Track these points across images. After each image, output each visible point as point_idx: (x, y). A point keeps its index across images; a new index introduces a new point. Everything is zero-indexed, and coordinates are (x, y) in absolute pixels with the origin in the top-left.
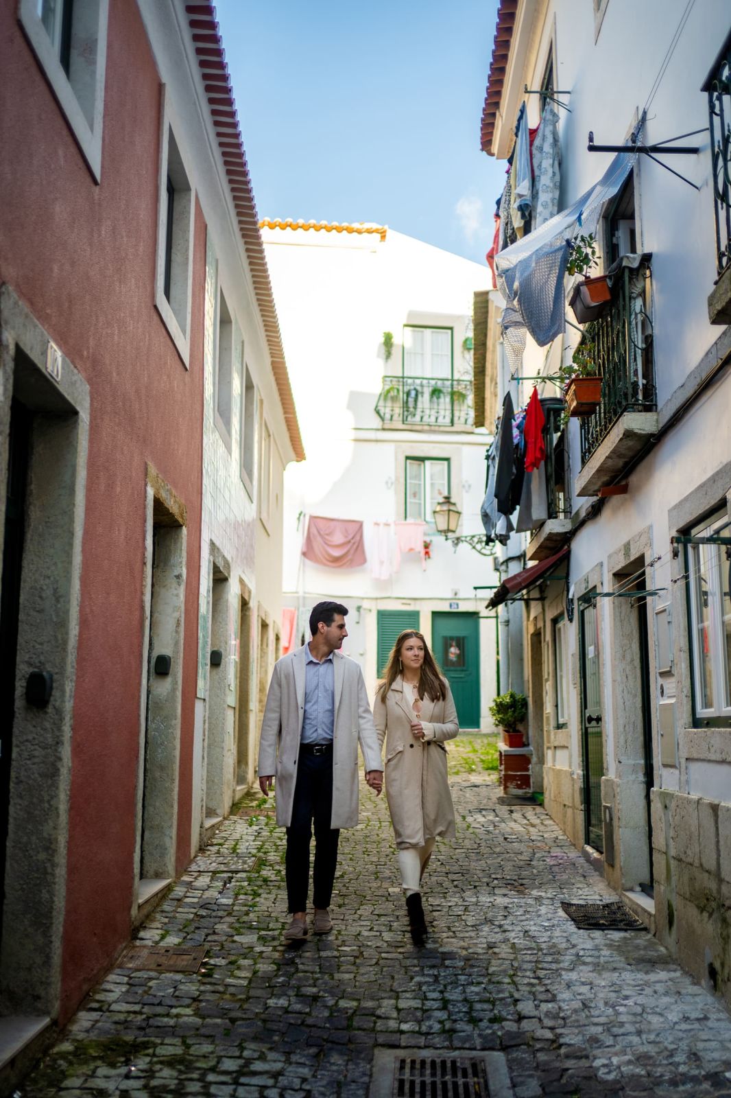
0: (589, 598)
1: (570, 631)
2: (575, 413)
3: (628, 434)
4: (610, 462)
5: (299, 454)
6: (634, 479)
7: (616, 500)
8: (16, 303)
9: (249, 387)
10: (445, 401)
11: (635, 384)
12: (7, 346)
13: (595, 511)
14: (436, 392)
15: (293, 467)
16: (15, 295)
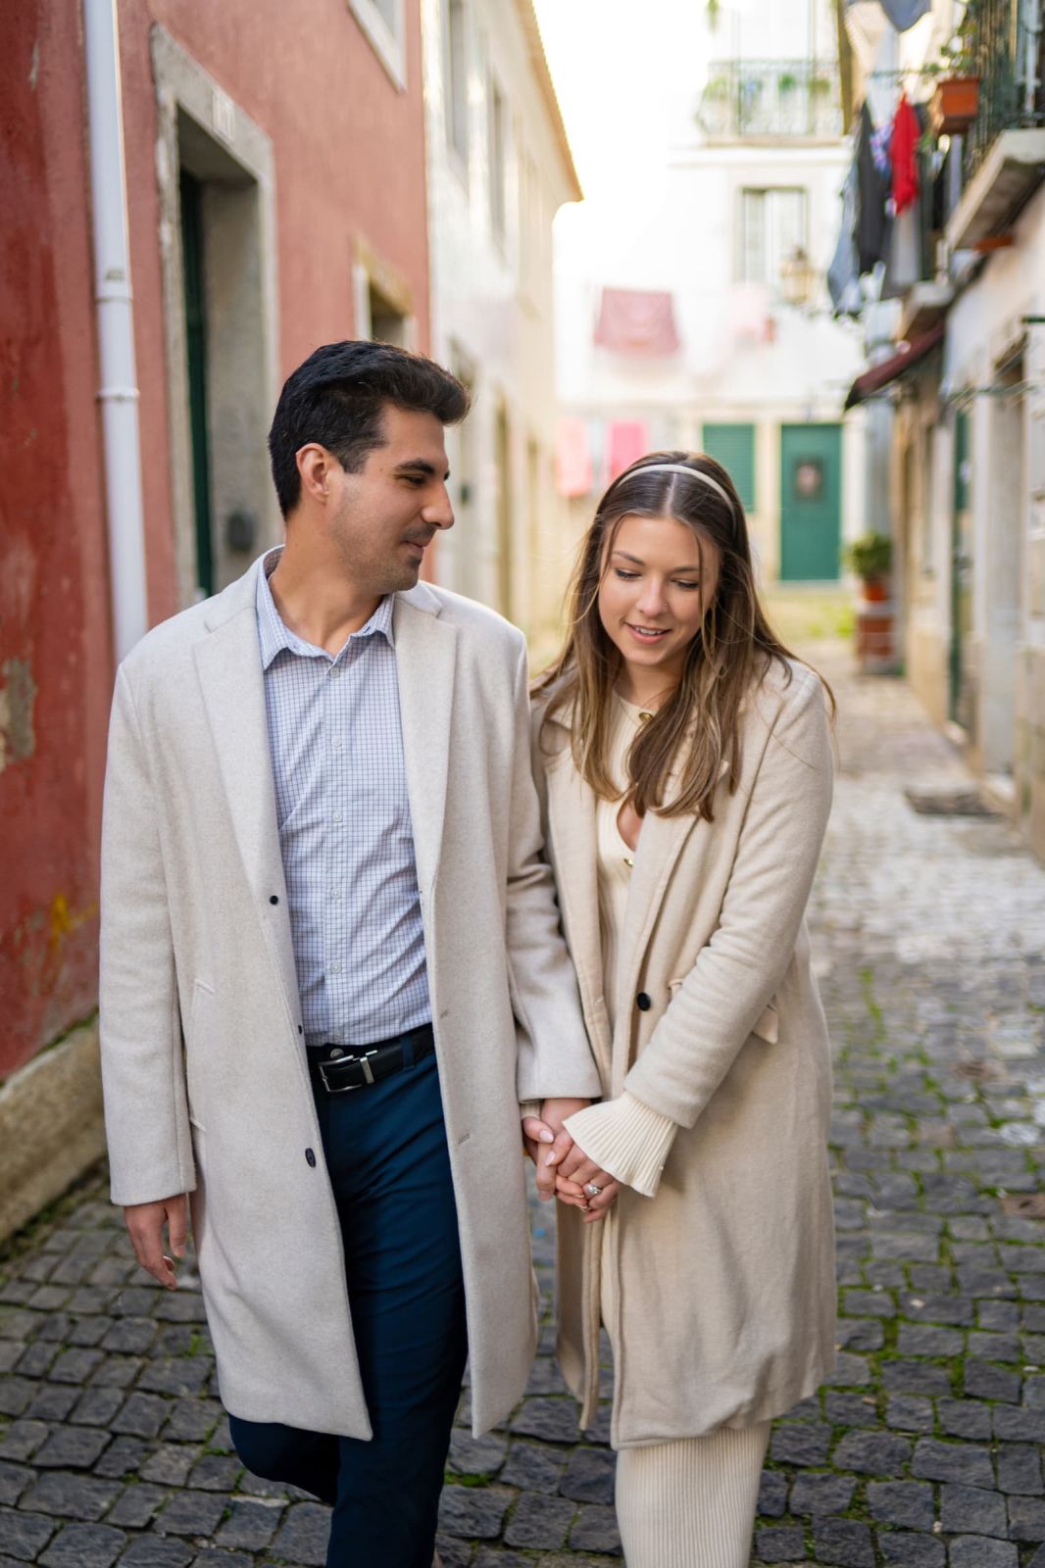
0: (968, 393)
1: (944, 442)
2: (946, 130)
3: (1009, 164)
4: (990, 205)
5: (577, 194)
6: (1023, 226)
7: (1001, 256)
8: (170, 49)
9: (496, 101)
10: (800, 95)
11: (1022, 89)
12: (165, 109)
13: (977, 272)
14: (787, 83)
15: (568, 212)
16: (168, 37)
